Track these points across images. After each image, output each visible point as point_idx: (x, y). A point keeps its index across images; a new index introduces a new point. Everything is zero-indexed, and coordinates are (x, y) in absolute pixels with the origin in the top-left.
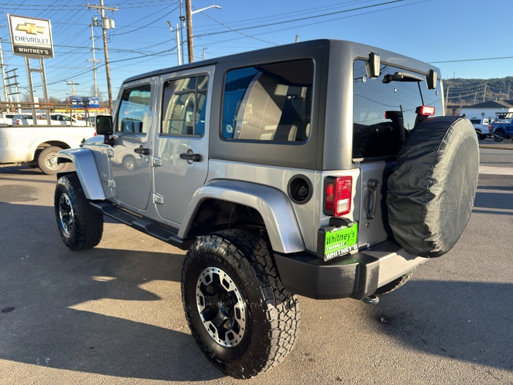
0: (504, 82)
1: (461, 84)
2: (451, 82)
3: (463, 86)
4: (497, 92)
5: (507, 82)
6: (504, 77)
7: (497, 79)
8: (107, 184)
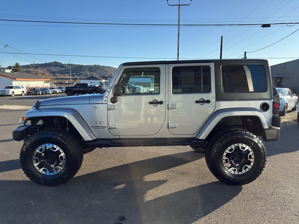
0: (93, 67)
1: (74, 67)
2: (69, 66)
3: (75, 68)
4: (92, 71)
5: (95, 67)
6: (93, 65)
7: (90, 65)
8: (102, 128)
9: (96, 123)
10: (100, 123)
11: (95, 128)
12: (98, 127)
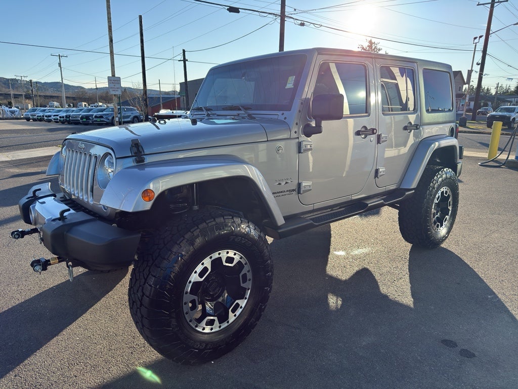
8: (288, 193)
9: (280, 184)
10: (286, 183)
11: (278, 194)
12: (281, 192)
